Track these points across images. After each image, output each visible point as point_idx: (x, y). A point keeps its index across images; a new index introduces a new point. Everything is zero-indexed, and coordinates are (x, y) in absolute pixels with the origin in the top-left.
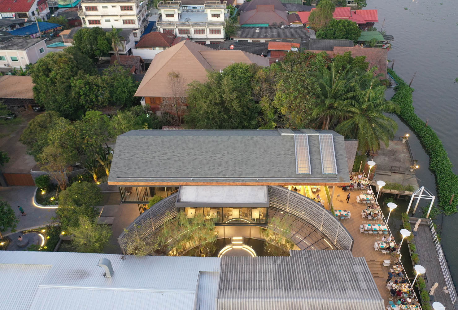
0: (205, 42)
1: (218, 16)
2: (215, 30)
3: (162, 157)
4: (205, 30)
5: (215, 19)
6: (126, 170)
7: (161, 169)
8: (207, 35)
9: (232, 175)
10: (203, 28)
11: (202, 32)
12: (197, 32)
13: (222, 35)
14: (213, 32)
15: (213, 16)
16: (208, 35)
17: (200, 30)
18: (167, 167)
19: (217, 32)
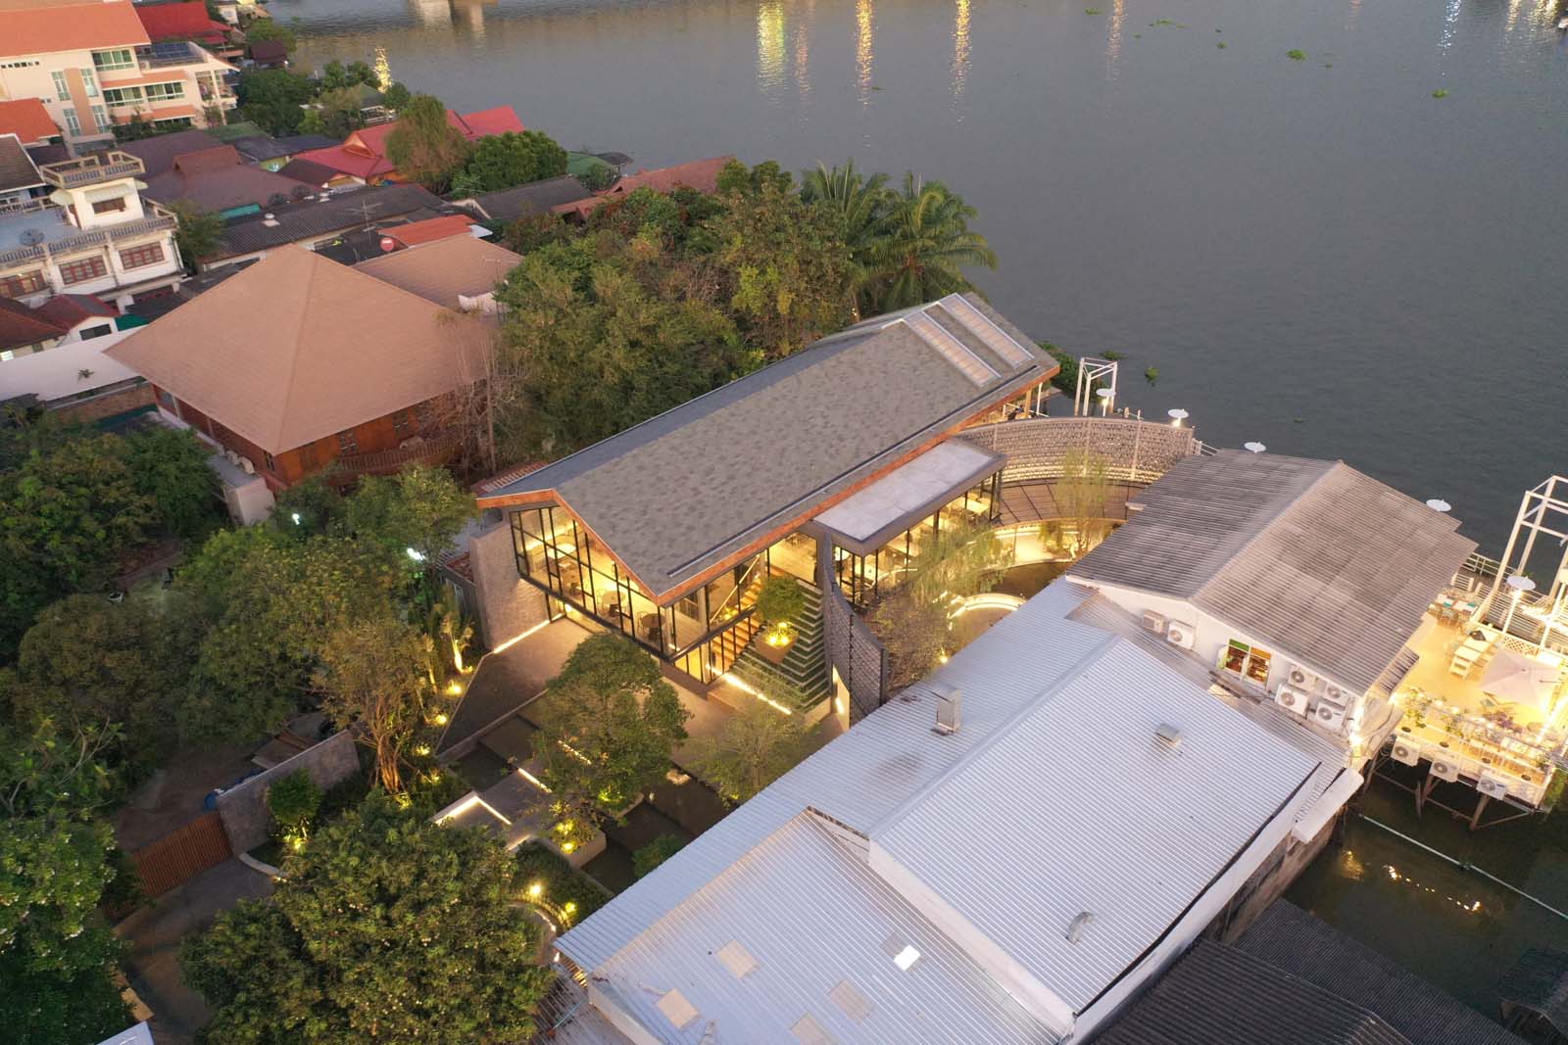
0: (114, 301)
1: (118, 204)
2: (141, 250)
3: (712, 479)
4: (105, 259)
5: (112, 218)
6: (666, 548)
7: (741, 506)
8: (114, 277)
9: (882, 445)
10: (94, 252)
11: (96, 268)
12: (71, 274)
13: (170, 262)
14: (132, 259)
15: (100, 207)
16: (118, 274)
17: (82, 266)
18: (749, 495)
19: (152, 254)
